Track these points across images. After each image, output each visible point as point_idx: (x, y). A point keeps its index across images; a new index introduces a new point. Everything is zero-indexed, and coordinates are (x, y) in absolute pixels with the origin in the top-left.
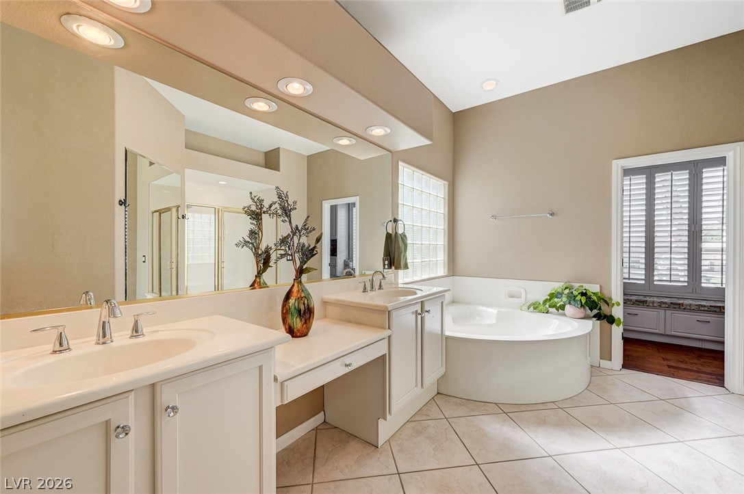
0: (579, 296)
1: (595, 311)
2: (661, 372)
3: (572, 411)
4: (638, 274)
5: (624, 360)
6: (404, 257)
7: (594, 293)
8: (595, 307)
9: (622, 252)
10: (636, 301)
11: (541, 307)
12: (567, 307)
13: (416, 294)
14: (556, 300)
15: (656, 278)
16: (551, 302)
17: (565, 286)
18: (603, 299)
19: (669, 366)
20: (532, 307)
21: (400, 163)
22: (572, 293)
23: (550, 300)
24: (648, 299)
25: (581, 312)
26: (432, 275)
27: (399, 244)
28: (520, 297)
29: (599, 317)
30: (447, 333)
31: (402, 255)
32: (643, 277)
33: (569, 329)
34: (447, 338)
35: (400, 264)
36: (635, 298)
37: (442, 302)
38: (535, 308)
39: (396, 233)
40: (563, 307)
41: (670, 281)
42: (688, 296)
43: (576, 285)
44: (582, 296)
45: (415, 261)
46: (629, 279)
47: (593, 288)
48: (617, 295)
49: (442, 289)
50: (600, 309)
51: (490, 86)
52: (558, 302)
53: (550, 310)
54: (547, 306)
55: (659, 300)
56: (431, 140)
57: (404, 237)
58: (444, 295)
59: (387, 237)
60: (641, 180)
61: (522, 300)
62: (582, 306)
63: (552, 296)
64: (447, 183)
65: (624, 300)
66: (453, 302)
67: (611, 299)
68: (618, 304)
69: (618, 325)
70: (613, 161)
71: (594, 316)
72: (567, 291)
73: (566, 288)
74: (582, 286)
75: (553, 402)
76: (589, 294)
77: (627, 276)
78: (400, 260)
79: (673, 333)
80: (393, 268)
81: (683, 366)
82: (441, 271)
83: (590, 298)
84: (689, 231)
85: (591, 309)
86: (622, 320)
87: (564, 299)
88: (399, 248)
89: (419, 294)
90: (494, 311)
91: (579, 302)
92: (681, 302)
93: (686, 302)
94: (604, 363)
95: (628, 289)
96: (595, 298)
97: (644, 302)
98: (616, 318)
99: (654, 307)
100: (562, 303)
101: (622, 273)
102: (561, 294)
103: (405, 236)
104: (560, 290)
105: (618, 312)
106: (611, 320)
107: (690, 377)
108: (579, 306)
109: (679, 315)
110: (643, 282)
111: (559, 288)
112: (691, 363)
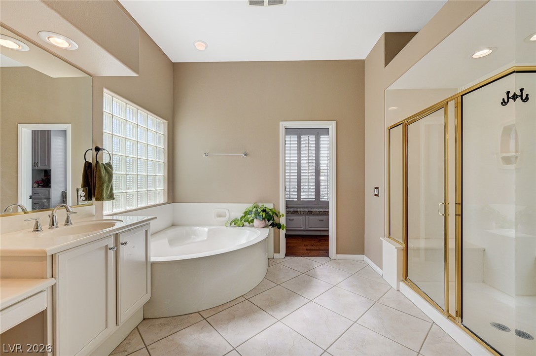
0: (262, 212)
1: (271, 222)
2: (303, 255)
3: (254, 300)
4: (294, 195)
5: (286, 250)
6: (107, 187)
7: (270, 209)
8: (270, 218)
9: (285, 182)
10: (293, 211)
11: (239, 223)
12: (255, 221)
13: (114, 225)
14: (248, 216)
15: (302, 197)
16: (246, 217)
17: (254, 206)
18: (275, 213)
19: (307, 250)
20: (233, 223)
21: (105, 90)
22: (257, 210)
23: (245, 216)
24: (298, 210)
25: (262, 223)
26: (150, 204)
27: (100, 173)
28: (225, 216)
29: (273, 225)
30: (153, 259)
31: (105, 186)
32: (296, 197)
33: (255, 236)
34: (152, 264)
35: (102, 195)
36: (292, 209)
37: (146, 231)
38: (235, 224)
39: (97, 162)
40: (252, 221)
41: (308, 198)
42: (316, 206)
43: (260, 205)
44: (263, 212)
45: (128, 191)
46: (290, 198)
47: (270, 206)
48: (282, 210)
49: (149, 217)
50: (274, 220)
51: (200, 47)
52: (250, 217)
53: (245, 223)
54: (243, 221)
55: (303, 210)
56: (137, 72)
57: (108, 168)
58: (149, 223)
59: (85, 166)
60: (294, 138)
61: (227, 218)
62: (263, 219)
63: (246, 213)
64: (166, 122)
65: (286, 211)
66: (173, 225)
67: (279, 212)
68: (283, 216)
69: (283, 230)
70: (281, 122)
71: (270, 225)
72: (255, 209)
73: (255, 207)
74: (263, 205)
75: (242, 296)
76: (267, 210)
77: (288, 196)
78: (102, 191)
79: (309, 229)
80: (94, 199)
81: (313, 248)
82: (161, 199)
83: (268, 213)
84: (315, 169)
85: (269, 221)
86: (285, 226)
87: (253, 215)
88: (100, 177)
89: (118, 225)
90: (206, 229)
91: (261, 217)
92: (312, 210)
93: (315, 210)
94: (277, 256)
95: (288, 204)
96: (270, 213)
97: (297, 212)
98: (282, 224)
99: (301, 215)
100: (252, 218)
101: (285, 195)
102: (251, 211)
103: (111, 166)
104: (251, 209)
105: (283, 221)
106: (279, 226)
107: (316, 254)
108: (262, 219)
109: (312, 218)
110: (296, 200)
111: (250, 207)
112: (316, 245)
